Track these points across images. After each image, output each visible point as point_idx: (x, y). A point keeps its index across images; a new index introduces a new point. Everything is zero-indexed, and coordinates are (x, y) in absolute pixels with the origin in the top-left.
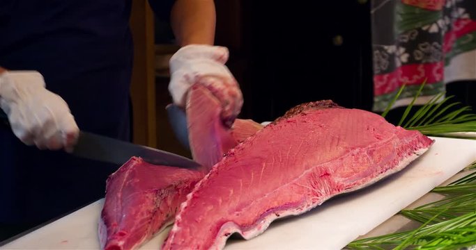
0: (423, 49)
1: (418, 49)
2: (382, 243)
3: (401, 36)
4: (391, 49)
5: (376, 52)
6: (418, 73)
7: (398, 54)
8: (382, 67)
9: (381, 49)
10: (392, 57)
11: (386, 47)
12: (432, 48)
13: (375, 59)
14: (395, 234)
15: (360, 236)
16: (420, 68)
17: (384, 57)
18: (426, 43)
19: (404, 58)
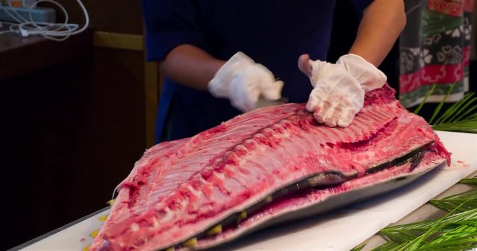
0: (445, 52)
1: (441, 51)
2: (411, 230)
3: (426, 39)
4: (416, 51)
5: (403, 54)
6: (441, 74)
7: (421, 55)
8: (408, 68)
9: (408, 52)
10: (416, 58)
11: (412, 50)
12: (454, 50)
13: (402, 60)
14: (424, 221)
15: (391, 224)
16: (443, 69)
17: (410, 59)
18: (448, 46)
19: (428, 59)
